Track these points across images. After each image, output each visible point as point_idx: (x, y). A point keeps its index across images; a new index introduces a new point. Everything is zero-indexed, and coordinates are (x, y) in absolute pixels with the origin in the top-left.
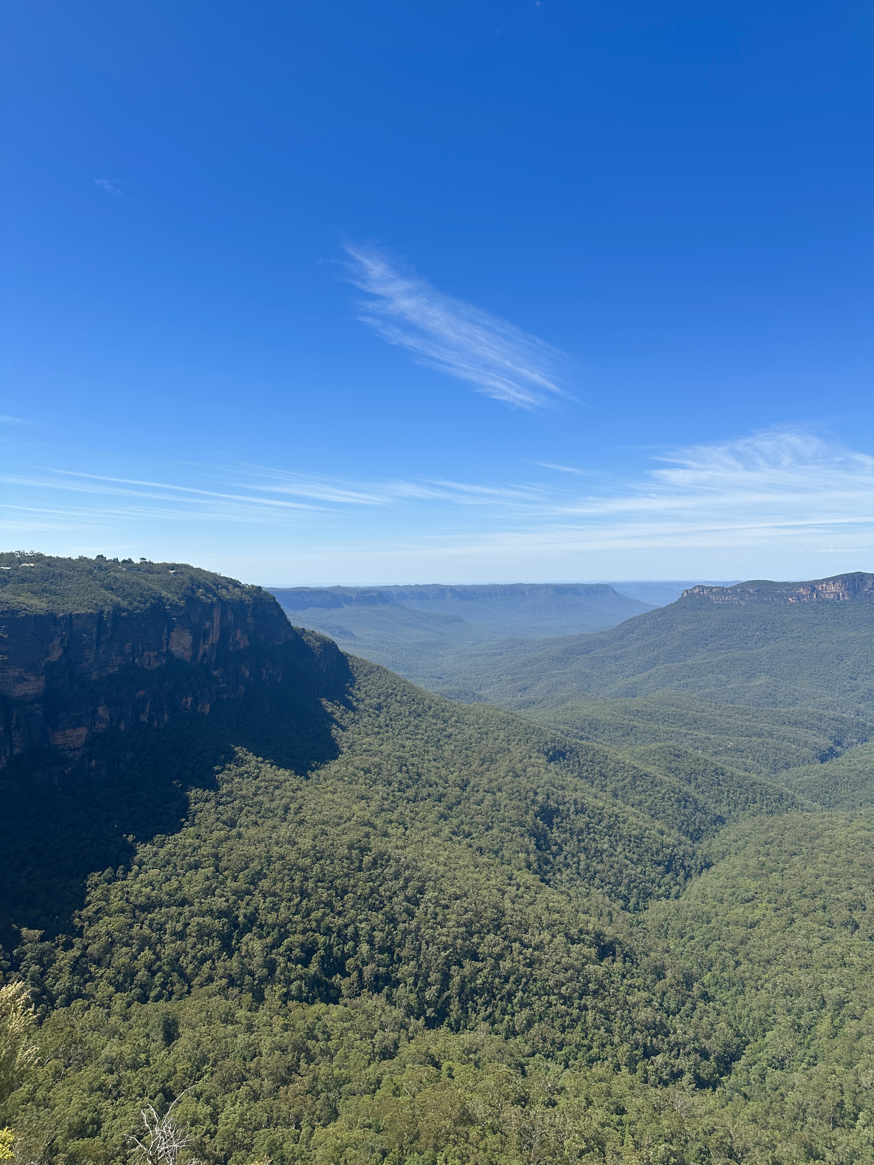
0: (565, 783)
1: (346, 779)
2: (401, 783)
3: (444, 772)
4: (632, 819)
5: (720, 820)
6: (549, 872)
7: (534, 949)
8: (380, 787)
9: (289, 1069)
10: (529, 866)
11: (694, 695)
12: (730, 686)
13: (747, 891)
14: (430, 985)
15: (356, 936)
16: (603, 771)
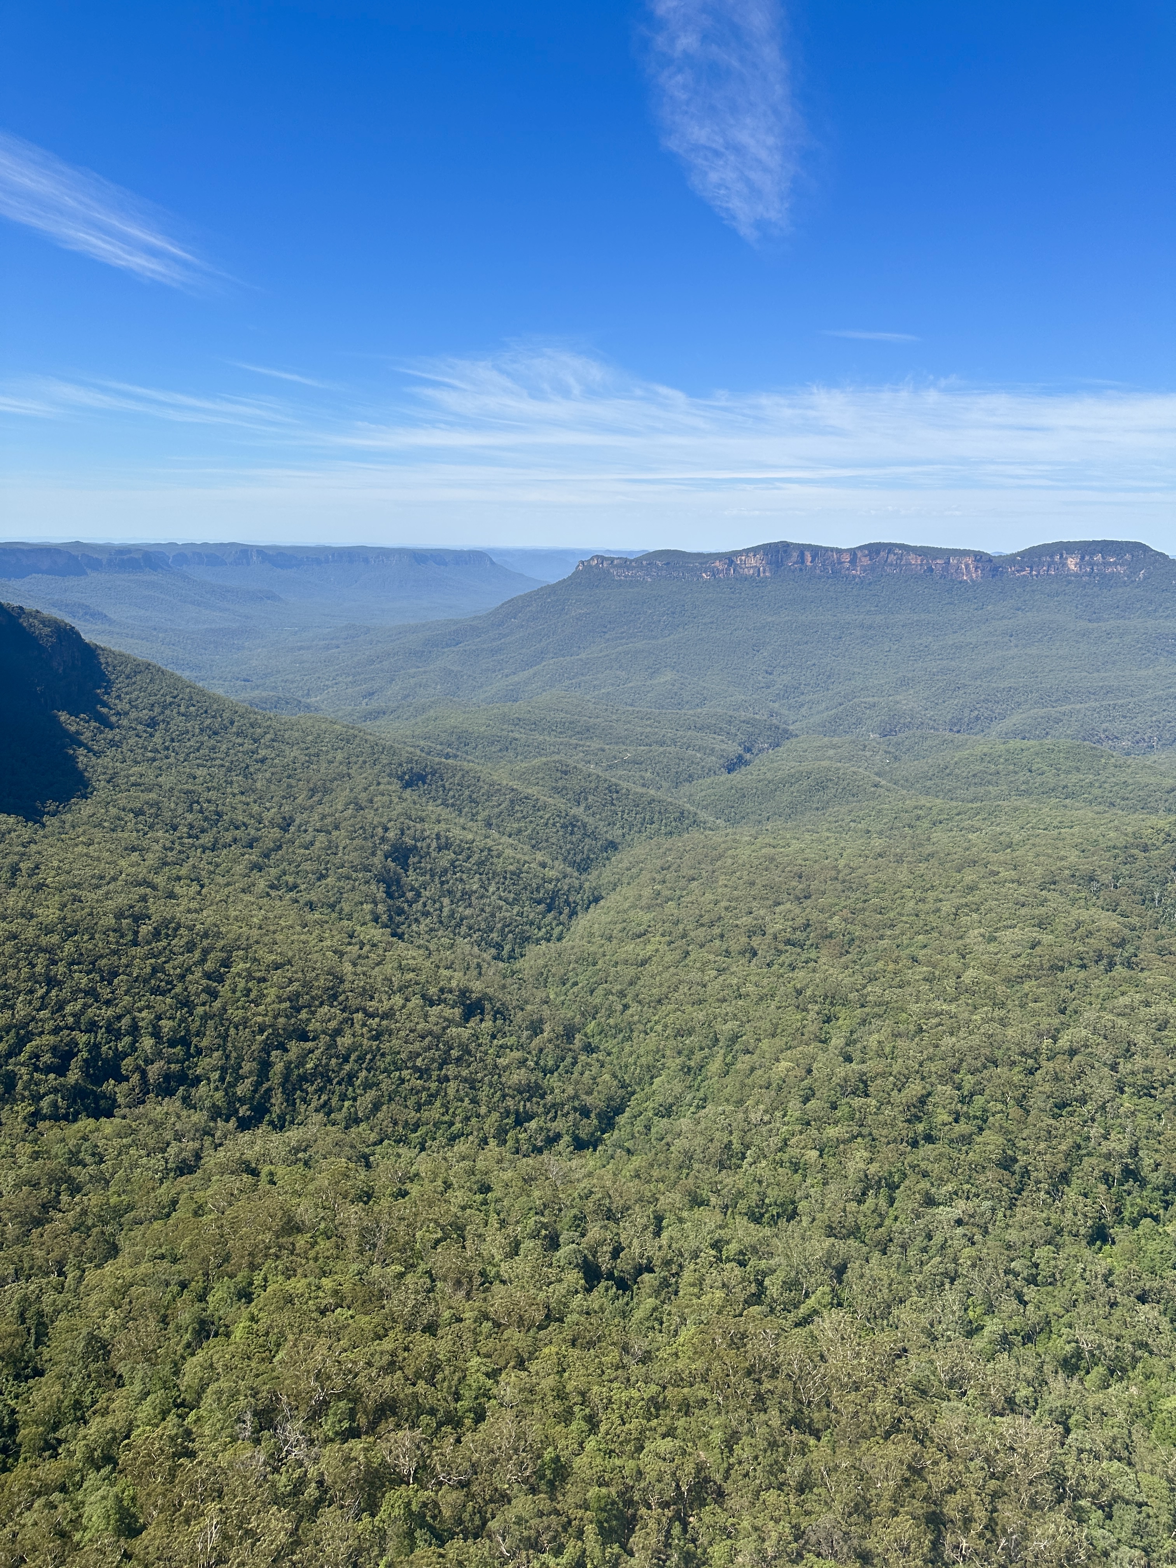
0: (424, 814)
1: (106, 824)
2: (191, 826)
3: (256, 808)
4: (509, 852)
5: (612, 846)
6: (403, 924)
7: (382, 1018)
8: (160, 834)
9: (43, 1206)
10: (376, 919)
11: (588, 697)
12: (630, 685)
13: (639, 925)
14: (243, 1078)
15: (134, 1029)
16: (474, 796)
